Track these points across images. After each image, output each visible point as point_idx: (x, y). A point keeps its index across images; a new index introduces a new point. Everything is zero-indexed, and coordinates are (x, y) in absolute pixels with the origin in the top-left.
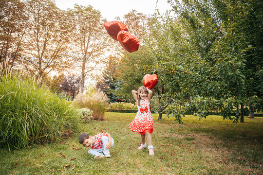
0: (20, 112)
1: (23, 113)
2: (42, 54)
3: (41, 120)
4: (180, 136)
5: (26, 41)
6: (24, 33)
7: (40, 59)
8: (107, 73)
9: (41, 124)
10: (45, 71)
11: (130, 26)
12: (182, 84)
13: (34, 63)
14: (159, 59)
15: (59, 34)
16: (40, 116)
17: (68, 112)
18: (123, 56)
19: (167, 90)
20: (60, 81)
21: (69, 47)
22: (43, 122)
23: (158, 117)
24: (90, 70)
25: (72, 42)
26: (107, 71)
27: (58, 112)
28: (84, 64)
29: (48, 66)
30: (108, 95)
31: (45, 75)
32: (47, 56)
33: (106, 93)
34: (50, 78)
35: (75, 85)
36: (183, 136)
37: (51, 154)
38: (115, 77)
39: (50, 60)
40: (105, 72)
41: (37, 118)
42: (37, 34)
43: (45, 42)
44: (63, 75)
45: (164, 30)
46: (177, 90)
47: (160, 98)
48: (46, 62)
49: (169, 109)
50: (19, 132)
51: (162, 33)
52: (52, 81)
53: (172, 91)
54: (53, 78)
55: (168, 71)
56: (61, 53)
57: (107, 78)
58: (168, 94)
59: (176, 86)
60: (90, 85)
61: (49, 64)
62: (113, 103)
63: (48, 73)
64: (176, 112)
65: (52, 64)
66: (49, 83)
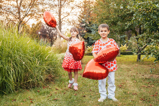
0: (5, 59)
1: (9, 61)
2: (20, 4)
3: (25, 66)
7: (19, 9)
8: (83, 18)
9: (25, 70)
10: (24, 20)
13: (14, 13)
16: (24, 63)
17: (49, 57)
19: (145, 30)
20: (38, 28)
22: (27, 68)
23: (137, 58)
24: (66, 16)
26: (82, 15)
27: (40, 58)
28: (60, 11)
29: (26, 15)
30: (85, 39)
31: (24, 23)
32: (25, 6)
33: (83, 38)
34: (29, 26)
35: (53, 31)
37: (36, 98)
38: (91, 21)
39: (27, 9)
41: (21, 65)
44: (40, 23)
46: (155, 30)
47: (138, 39)
48: (24, 12)
49: (148, 50)
50: (6, 78)
52: (31, 29)
53: (150, 31)
54: (32, 26)
55: (146, 11)
56: (37, 2)
57: (83, 22)
58: (145, 34)
59: (154, 25)
60: (67, 31)
61: (27, 13)
62: (91, 47)
63: (27, 22)
64: (155, 52)
65: (30, 13)
66: (28, 31)
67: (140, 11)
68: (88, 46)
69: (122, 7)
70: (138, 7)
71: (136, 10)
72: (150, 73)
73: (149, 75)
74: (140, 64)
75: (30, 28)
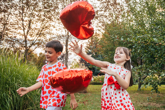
0: (3, 87)
1: (6, 88)
2: (27, 33)
4: (158, 104)
5: (11, 20)
6: (10, 14)
7: (26, 37)
8: (89, 49)
9: (24, 98)
11: (109, 3)
12: (157, 55)
14: (135, 33)
15: (42, 13)
18: (104, 32)
21: (53, 26)
22: (27, 96)
23: (138, 88)
25: (56, 20)
28: (67, 41)
29: (33, 44)
30: (90, 69)
31: (31, 52)
32: (32, 34)
33: (88, 68)
34: (36, 55)
36: (161, 105)
38: (97, 52)
40: (88, 47)
42: (22, 14)
43: (30, 21)
45: (140, 6)
46: (153, 62)
48: (31, 40)
51: (138, 10)
52: (39, 58)
53: (149, 62)
54: (39, 55)
55: (144, 44)
56: (45, 31)
57: (90, 53)
58: (145, 65)
59: (153, 57)
60: (74, 60)
61: (34, 42)
62: (96, 76)
63: (33, 51)
64: (152, 82)
65: (37, 41)
66: (35, 60)
67: (139, 43)
68: (94, 76)
69: (122, 39)
70: (137, 39)
71: (136, 42)
72: (149, 102)
73: (147, 103)
74: (140, 93)
75: (37, 57)
